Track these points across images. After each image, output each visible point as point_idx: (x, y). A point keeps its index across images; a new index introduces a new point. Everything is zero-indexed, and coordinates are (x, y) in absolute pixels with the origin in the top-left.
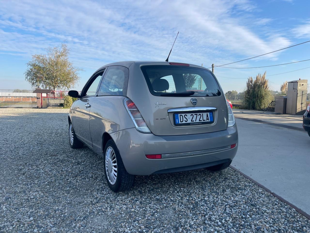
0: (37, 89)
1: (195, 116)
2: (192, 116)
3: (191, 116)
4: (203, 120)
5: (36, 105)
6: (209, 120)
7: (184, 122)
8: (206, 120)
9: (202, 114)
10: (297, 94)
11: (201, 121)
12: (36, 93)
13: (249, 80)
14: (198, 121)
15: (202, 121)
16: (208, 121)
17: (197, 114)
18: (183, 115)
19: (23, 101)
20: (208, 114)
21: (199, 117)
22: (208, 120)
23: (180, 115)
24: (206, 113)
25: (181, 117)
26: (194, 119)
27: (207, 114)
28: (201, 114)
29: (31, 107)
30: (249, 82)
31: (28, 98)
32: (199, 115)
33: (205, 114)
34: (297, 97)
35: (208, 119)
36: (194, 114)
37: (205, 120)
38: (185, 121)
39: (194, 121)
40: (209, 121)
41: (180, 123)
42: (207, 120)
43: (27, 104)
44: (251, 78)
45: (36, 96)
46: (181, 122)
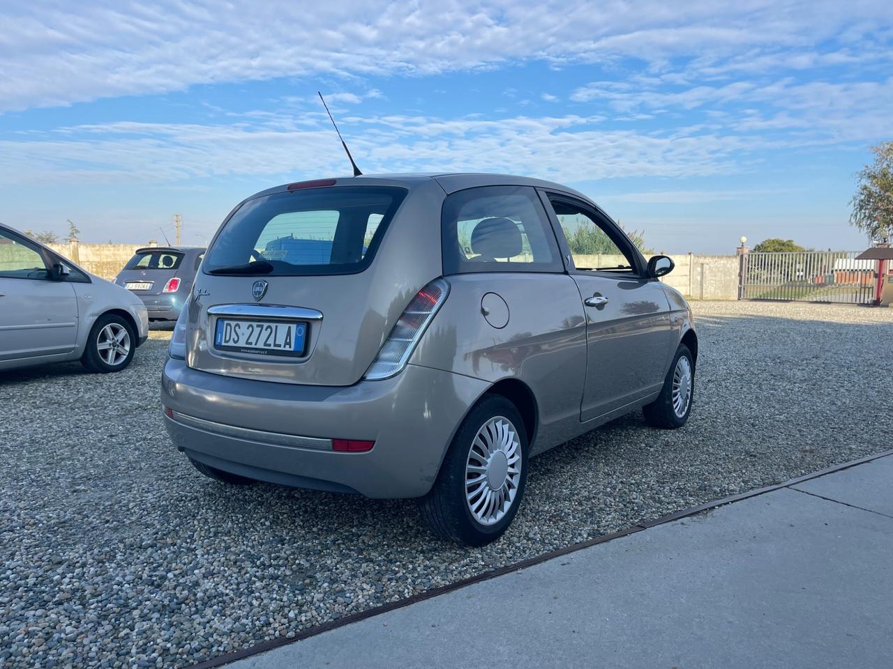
0: (879, 246)
1: (257, 330)
2: (251, 328)
3: (248, 328)
4: (275, 345)
5: (870, 295)
6: (290, 347)
7: (231, 344)
8: (282, 346)
9: (276, 326)
11: (270, 345)
12: (873, 261)
14: (261, 345)
15: (272, 347)
16: (287, 348)
17: (262, 326)
18: (233, 323)
19: (839, 282)
20: (294, 327)
21: (265, 334)
22: (288, 346)
23: (228, 324)
24: (288, 325)
25: (229, 327)
26: (253, 340)
27: (290, 327)
28: (273, 325)
29: (854, 302)
31: (852, 275)
32: (266, 330)
33: (283, 328)
35: (289, 344)
36: (254, 324)
37: (280, 346)
38: (234, 339)
39: (251, 343)
40: (292, 349)
41: (223, 344)
42: (285, 347)
43: (843, 293)
45: (872, 268)
46: (226, 342)
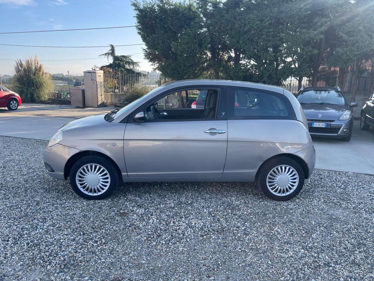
10: (97, 85)
13: (17, 64)
30: (18, 65)
34: (97, 88)
44: (20, 61)
